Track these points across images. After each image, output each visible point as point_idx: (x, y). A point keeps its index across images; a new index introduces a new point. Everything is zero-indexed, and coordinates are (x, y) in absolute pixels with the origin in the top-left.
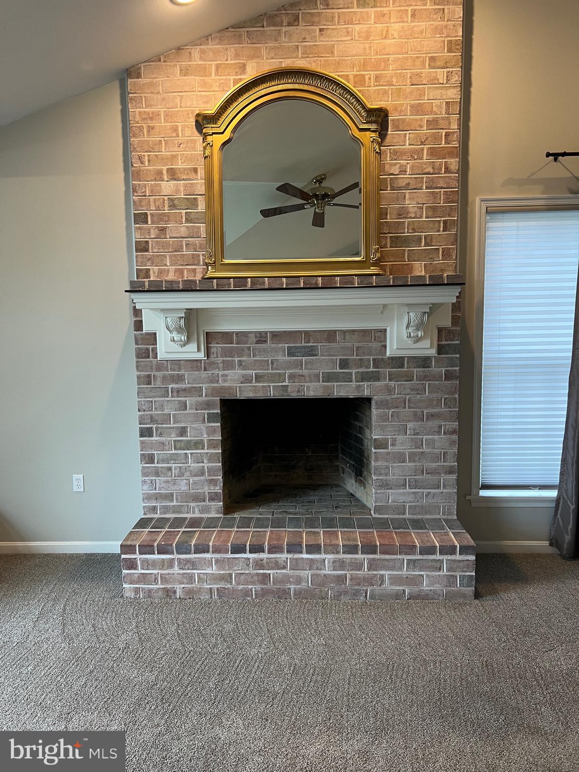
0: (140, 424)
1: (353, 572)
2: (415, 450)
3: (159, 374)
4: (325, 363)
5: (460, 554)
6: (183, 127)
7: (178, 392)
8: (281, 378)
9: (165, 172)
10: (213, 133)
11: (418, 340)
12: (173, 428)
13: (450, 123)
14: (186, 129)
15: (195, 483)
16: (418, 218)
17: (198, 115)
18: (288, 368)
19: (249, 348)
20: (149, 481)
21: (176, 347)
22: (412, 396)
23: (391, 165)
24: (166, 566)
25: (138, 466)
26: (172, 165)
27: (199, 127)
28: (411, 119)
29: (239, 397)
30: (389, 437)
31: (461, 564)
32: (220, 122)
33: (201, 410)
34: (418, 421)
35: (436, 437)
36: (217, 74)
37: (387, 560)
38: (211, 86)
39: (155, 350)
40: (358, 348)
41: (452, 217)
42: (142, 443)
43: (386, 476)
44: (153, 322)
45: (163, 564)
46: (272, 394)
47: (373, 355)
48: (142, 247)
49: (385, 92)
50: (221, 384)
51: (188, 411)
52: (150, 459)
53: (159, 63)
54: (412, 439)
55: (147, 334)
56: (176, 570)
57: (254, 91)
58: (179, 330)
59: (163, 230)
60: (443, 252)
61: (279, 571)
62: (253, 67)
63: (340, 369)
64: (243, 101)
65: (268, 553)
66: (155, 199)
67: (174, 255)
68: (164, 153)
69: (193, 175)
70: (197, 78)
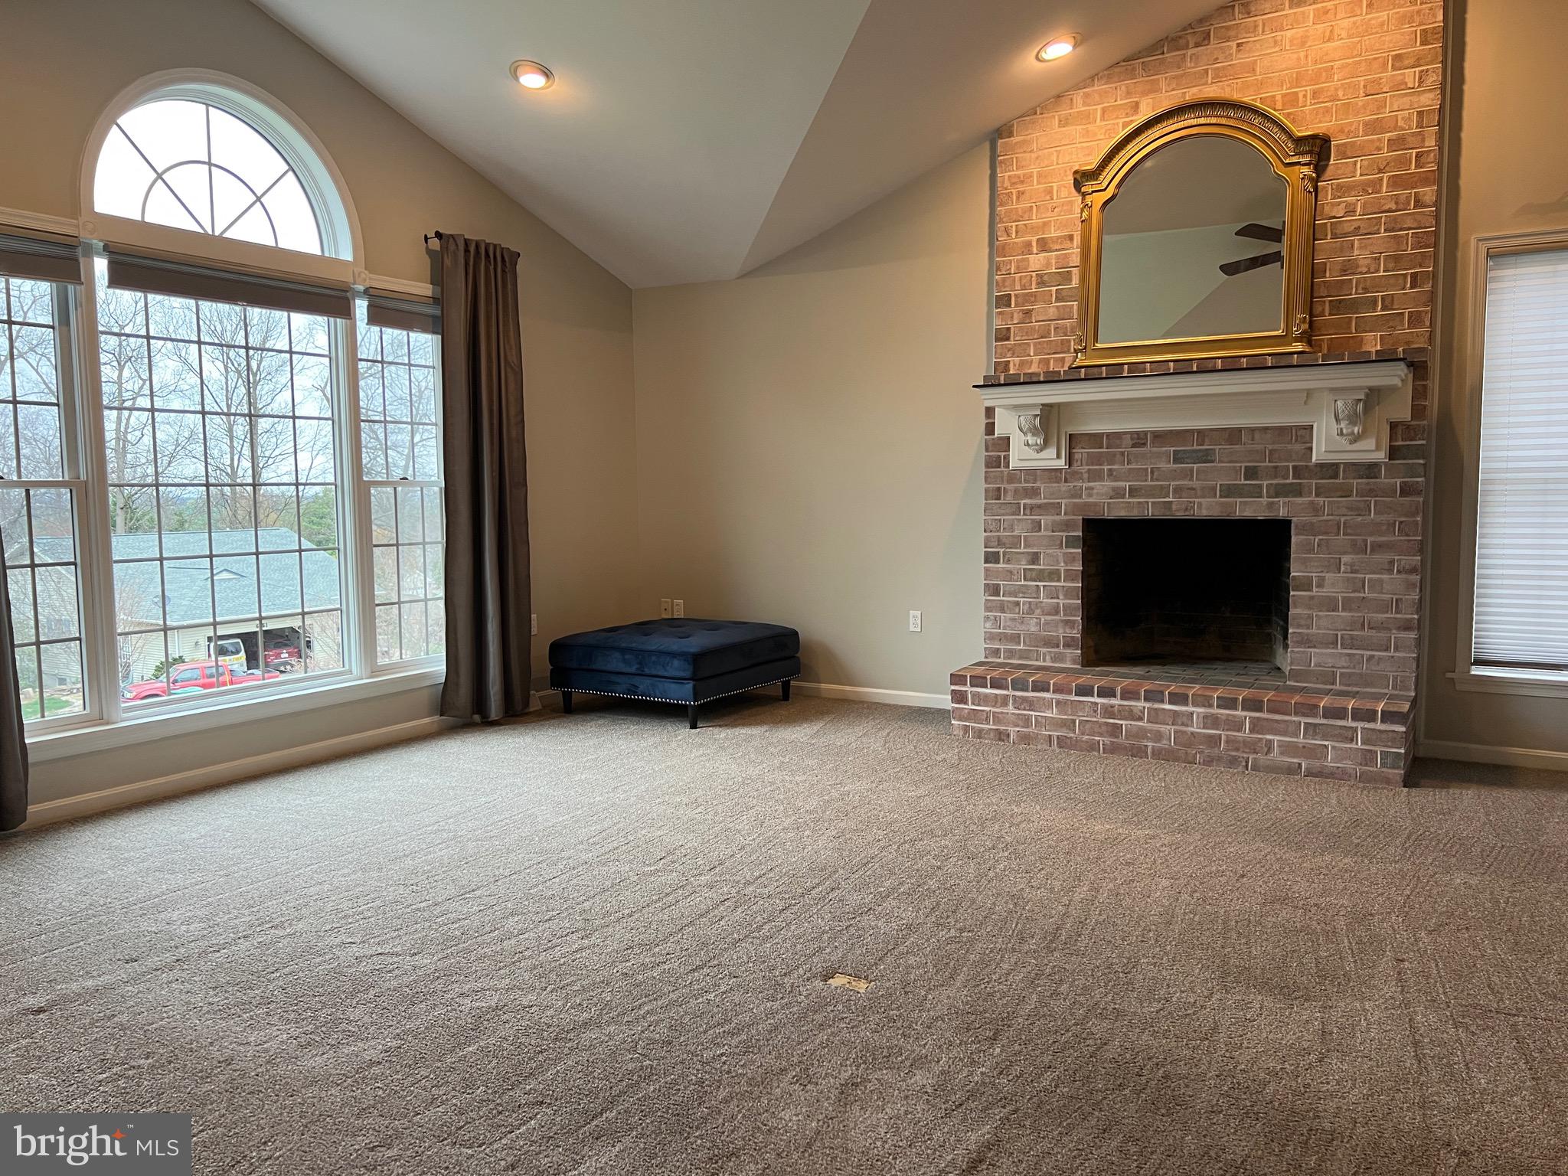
0: (986, 547)
1: (1229, 733)
2: (1352, 595)
3: (1011, 487)
4: (1224, 471)
5: (1382, 721)
6: (1059, 188)
7: (1032, 509)
8: (1163, 491)
9: (1034, 244)
10: (1093, 192)
11: (1356, 439)
12: (1023, 553)
13: (1423, 140)
14: (1063, 189)
15: (1047, 623)
16: (1373, 273)
17: (1076, 172)
18: (1174, 480)
19: (1123, 454)
20: (992, 618)
21: (1031, 453)
22: (1348, 518)
23: (1333, 205)
24: (999, 704)
25: (981, 598)
26: (1043, 233)
27: (1078, 185)
28: (1364, 141)
29: (1106, 516)
30: (1314, 575)
31: (1384, 736)
32: (1101, 177)
33: (1059, 531)
34: (1357, 554)
35: (1385, 577)
36: (1103, 118)
37: (1277, 721)
38: (1095, 134)
39: (1007, 458)
40: (1271, 451)
41: (1424, 267)
42: (987, 570)
43: (1308, 628)
44: (1007, 424)
45: (995, 701)
46: (1150, 513)
47: (1294, 461)
48: (1003, 336)
49: (1327, 110)
50: (1085, 499)
51: (1043, 533)
52: (994, 590)
53: (1035, 116)
54: (1348, 579)
55: (1000, 438)
56: (1010, 709)
57: (1146, 134)
58: (1034, 431)
59: (1028, 313)
60: (1410, 317)
61: (1133, 723)
62: (1148, 104)
63: (1245, 479)
64: (1131, 148)
65: (1121, 699)
66: (1021, 277)
67: (1040, 343)
68: (1036, 221)
69: (1068, 244)
70: (1078, 127)
